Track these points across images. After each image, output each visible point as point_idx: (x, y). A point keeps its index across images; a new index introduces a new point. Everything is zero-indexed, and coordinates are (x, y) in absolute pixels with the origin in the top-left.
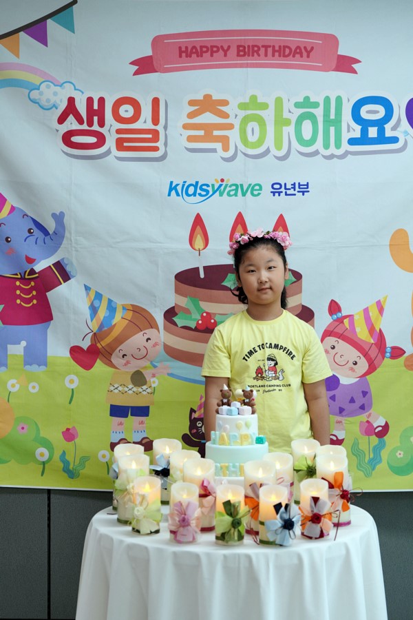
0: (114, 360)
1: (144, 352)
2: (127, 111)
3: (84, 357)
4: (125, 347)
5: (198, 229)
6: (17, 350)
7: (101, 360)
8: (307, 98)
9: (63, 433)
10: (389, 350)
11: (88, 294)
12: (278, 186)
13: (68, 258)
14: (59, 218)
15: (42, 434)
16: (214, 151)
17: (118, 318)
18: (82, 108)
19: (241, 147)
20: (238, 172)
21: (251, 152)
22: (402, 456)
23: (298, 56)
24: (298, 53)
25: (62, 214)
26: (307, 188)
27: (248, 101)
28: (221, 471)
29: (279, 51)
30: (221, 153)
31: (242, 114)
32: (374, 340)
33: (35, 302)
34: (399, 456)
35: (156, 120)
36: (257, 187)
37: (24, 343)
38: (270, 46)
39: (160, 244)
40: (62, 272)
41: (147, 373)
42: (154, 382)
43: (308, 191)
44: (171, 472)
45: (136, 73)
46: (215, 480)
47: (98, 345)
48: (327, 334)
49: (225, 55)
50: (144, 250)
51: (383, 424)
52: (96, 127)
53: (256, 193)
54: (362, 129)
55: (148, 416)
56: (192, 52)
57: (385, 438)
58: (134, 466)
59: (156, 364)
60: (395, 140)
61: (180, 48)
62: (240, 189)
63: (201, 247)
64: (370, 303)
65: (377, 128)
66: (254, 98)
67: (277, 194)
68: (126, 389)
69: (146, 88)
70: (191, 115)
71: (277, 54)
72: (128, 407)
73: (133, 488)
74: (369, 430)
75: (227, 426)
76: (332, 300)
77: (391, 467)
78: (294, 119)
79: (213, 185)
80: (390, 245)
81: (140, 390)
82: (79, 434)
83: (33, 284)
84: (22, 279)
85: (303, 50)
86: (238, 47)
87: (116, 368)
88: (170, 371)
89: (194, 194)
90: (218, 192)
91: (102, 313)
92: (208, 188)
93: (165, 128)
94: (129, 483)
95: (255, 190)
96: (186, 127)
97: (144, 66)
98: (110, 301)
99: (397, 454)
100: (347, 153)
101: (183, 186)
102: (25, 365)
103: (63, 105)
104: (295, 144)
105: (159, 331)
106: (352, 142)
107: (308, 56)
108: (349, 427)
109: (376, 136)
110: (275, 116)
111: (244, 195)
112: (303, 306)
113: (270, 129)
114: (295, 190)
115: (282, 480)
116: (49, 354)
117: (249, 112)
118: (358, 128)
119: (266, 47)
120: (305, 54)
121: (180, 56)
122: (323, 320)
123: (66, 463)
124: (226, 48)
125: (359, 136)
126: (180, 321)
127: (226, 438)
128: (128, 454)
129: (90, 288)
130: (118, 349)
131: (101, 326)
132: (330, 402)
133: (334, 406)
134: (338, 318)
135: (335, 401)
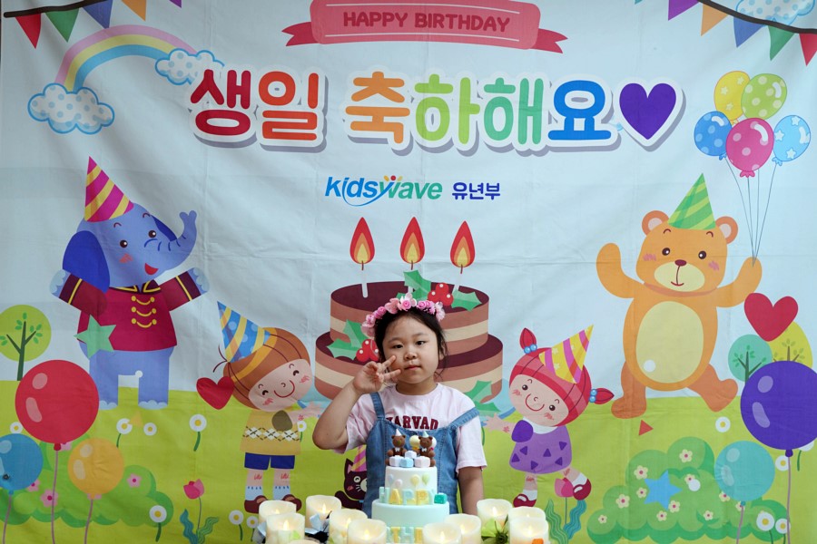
0: (253, 397)
1: (289, 388)
2: (277, 89)
3: (215, 392)
4: (266, 381)
5: (362, 237)
6: (130, 382)
7: (236, 396)
8: (500, 81)
9: (186, 487)
10: (593, 393)
11: (222, 314)
12: (461, 187)
13: (199, 269)
14: (189, 219)
15: (160, 488)
16: (384, 141)
17: (258, 344)
18: (222, 85)
19: (418, 137)
20: (413, 168)
21: (429, 144)
22: (605, 521)
23: (490, 29)
24: (490, 25)
25: (193, 214)
26: (498, 190)
27: (427, 82)
28: (393, 536)
29: (467, 22)
30: (392, 144)
31: (420, 97)
32: (576, 380)
33: (154, 322)
34: (602, 522)
35: (313, 101)
36: (436, 188)
37: (139, 374)
38: (456, 16)
39: (314, 255)
40: (189, 286)
41: (293, 415)
42: (301, 426)
44: (331, 535)
45: (290, 44)
47: (233, 378)
48: (518, 370)
49: (401, 25)
50: (294, 261)
51: (584, 483)
52: (238, 108)
53: (434, 194)
54: (566, 121)
55: (292, 467)
56: (360, 20)
57: (585, 499)
58: (286, 527)
59: (305, 404)
60: (606, 135)
61: (346, 14)
62: (414, 190)
63: (365, 260)
65: (584, 119)
66: (435, 78)
67: (460, 197)
68: (266, 434)
69: (302, 61)
70: (357, 97)
71: (464, 26)
72: (268, 457)
75: (400, 481)
76: (525, 329)
77: (591, 535)
78: (483, 105)
79: (382, 184)
80: (598, 263)
81: (284, 435)
82: (206, 490)
83: (152, 299)
84: (140, 294)
85: (497, 22)
86: (417, 15)
87: (254, 407)
89: (358, 194)
90: (388, 192)
92: (375, 187)
93: (325, 111)
95: (433, 190)
96: (350, 111)
97: (301, 34)
98: (249, 323)
99: (600, 519)
100: (547, 149)
101: (345, 183)
102: (140, 401)
103: (199, 80)
104: (484, 136)
105: (309, 362)
106: (554, 135)
107: (503, 30)
108: (545, 484)
109: (583, 129)
110: (461, 101)
111: (419, 196)
112: (489, 335)
113: (454, 116)
114: (482, 193)
116: (170, 388)
117: (429, 95)
118: (562, 119)
119: (451, 17)
120: (498, 27)
121: (346, 24)
122: (513, 353)
123: (188, 525)
124: (402, 16)
125: (562, 129)
126: (336, 350)
127: (398, 495)
128: (277, 512)
129: (225, 307)
130: (258, 384)
131: (238, 354)
132: (520, 455)
133: (525, 460)
134: (531, 351)
135: (526, 454)
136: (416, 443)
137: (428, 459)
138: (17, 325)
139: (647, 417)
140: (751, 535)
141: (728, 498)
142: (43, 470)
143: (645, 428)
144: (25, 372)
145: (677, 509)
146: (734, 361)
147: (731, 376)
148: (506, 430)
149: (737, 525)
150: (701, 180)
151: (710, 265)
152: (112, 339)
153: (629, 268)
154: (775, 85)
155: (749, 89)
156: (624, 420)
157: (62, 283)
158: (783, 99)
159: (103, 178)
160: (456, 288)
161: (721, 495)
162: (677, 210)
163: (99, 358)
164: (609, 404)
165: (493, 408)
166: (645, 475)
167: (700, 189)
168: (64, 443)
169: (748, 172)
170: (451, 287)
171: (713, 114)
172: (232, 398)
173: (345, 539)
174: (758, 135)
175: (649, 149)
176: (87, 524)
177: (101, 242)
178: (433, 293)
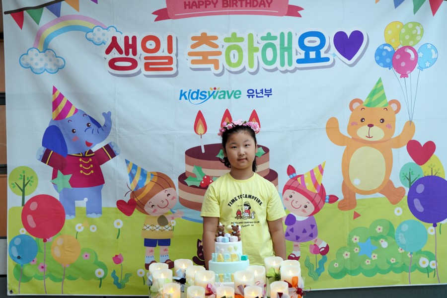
0: (146, 209)
1: (166, 203)
2: (151, 45)
5: (200, 120)
6: (82, 204)
7: (137, 209)
8: (269, 34)
9: (113, 258)
10: (327, 197)
11: (128, 166)
12: (251, 92)
14: (107, 116)
15: (100, 260)
16: (209, 69)
17: (148, 181)
18: (121, 44)
19: (227, 66)
20: (223, 83)
21: (233, 69)
22: (337, 266)
23: (262, 6)
24: (262, 4)
25: (110, 113)
26: (271, 92)
27: (230, 37)
28: (219, 278)
29: (250, 3)
30: (213, 71)
31: (227, 45)
32: (317, 191)
33: (92, 172)
34: (336, 266)
35: (170, 50)
36: (238, 93)
37: (86, 199)
38: (244, 1)
39: (175, 132)
40: (110, 152)
41: (168, 217)
42: (173, 223)
43: (271, 94)
44: (187, 280)
45: (157, 20)
46: (215, 285)
47: (136, 199)
48: (287, 187)
49: (215, 7)
50: (165, 135)
51: (325, 246)
52: (131, 56)
53: (237, 96)
54: (305, 53)
55: (169, 245)
56: (193, 5)
57: (327, 255)
58: (162, 277)
59: (174, 211)
60: (327, 59)
61: (185, 3)
62: (226, 94)
63: (202, 133)
64: (314, 166)
65: (315, 52)
66: (234, 34)
67: (251, 97)
68: (155, 228)
70: (193, 47)
71: (248, 5)
72: (156, 240)
73: (162, 291)
74: (316, 250)
75: (222, 249)
76: (289, 165)
77: (331, 274)
78: (261, 47)
79: (209, 92)
80: (326, 128)
81: (164, 228)
82: (124, 259)
83: (91, 160)
84: (84, 157)
85: (266, 2)
86: (223, 1)
87: (147, 214)
88: (184, 215)
89: (197, 98)
90: (212, 96)
91: (138, 178)
92: (206, 94)
93: (177, 55)
94: (159, 288)
95: (236, 94)
96: (190, 54)
97: (162, 15)
98: (142, 170)
99: (335, 265)
100: (296, 69)
101: (189, 93)
102: (87, 214)
103: (109, 42)
104: (262, 64)
105: (175, 189)
106: (299, 61)
107: (269, 6)
108: (304, 249)
109: (315, 57)
110: (249, 45)
111: (229, 97)
112: (270, 169)
113: (246, 54)
114: (262, 94)
115: (258, 283)
116: (103, 206)
117: (231, 44)
118: (303, 52)
119: (241, 1)
120: (267, 5)
121: (185, 8)
122: (283, 178)
123: (116, 278)
124: (215, 2)
125: (304, 58)
126: (189, 182)
127: (222, 257)
128: (159, 269)
129: (129, 162)
130: (149, 202)
131: (137, 187)
132: (290, 233)
133: (292, 235)
134: (293, 177)
135: (293, 232)
136: (230, 229)
137: (237, 237)
138: (20, 177)
139: (357, 209)
140: (417, 270)
141: (403, 251)
142: (38, 253)
143: (356, 215)
144: (26, 202)
145: (376, 258)
146: (403, 177)
147: (401, 185)
149: (408, 265)
150: (380, 81)
151: (387, 126)
152: (70, 182)
153: (344, 131)
154: (417, 27)
155: (403, 31)
156: (345, 212)
157: (42, 154)
158: (422, 35)
159: (61, 97)
161: (399, 250)
162: (368, 97)
163: (64, 192)
164: (336, 203)
166: (358, 241)
167: (379, 86)
168: (48, 238)
169: (404, 75)
171: (385, 45)
172: (136, 210)
173: (194, 281)
174: (409, 55)
175: (351, 66)
176: (62, 280)
177: (62, 130)
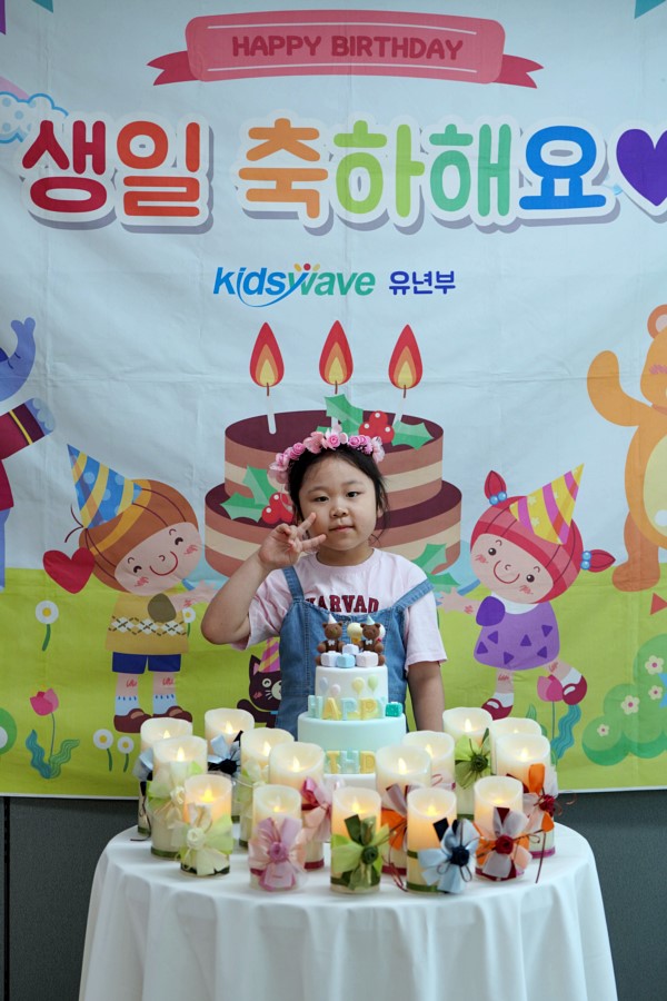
0: (120, 577)
1: (171, 561)
2: (142, 146)
3: (68, 570)
4: (138, 553)
5: (266, 350)
7: (98, 576)
8: (451, 128)
9: (32, 700)
10: (587, 556)
11: (74, 462)
12: (402, 278)
13: (39, 400)
14: (24, 330)
16: (294, 216)
18: (65, 141)
19: (339, 210)
20: (331, 254)
21: (355, 218)
22: (606, 733)
23: (435, 56)
24: (436, 51)
25: (30, 323)
26: (452, 281)
27: (351, 132)
29: (404, 47)
30: (305, 219)
31: (341, 153)
32: (562, 539)
34: (602, 734)
35: (193, 162)
36: (366, 279)
38: (388, 39)
39: (199, 376)
40: (28, 423)
41: (175, 598)
42: (188, 615)
43: (453, 287)
44: (244, 765)
45: (159, 81)
47: (93, 550)
48: (482, 528)
49: (313, 53)
50: (173, 385)
51: (577, 681)
52: (89, 173)
53: (364, 288)
54: (543, 182)
55: (178, 670)
56: (255, 47)
57: (581, 704)
58: (181, 756)
59: (191, 584)
60: (598, 201)
61: (235, 39)
62: (335, 282)
63: (271, 381)
64: (554, 476)
65: (568, 180)
66: (361, 126)
67: (400, 291)
68: (140, 627)
69: (176, 106)
71: (400, 52)
72: (144, 657)
73: (182, 795)
75: (337, 686)
76: (492, 472)
77: (589, 752)
78: (429, 162)
79: (291, 275)
80: (588, 379)
81: (164, 628)
82: (60, 702)
85: (445, 46)
86: (335, 39)
87: (122, 589)
89: (259, 290)
90: (299, 287)
92: (282, 281)
93: (210, 175)
94: (173, 787)
95: (361, 283)
96: (245, 174)
97: (173, 69)
98: (112, 474)
99: (599, 730)
100: (518, 222)
101: (240, 275)
103: (33, 135)
104: (432, 207)
105: (197, 527)
106: (527, 203)
107: (453, 57)
108: (524, 684)
109: (567, 194)
110: (398, 157)
111: (344, 291)
112: (444, 482)
113: (389, 180)
114: (430, 285)
116: (7, 566)
117: (354, 150)
118: (537, 180)
119: (382, 40)
120: (448, 53)
121: (236, 53)
122: (475, 505)
123: (37, 752)
124: (313, 41)
125: (539, 194)
126: (234, 509)
127: (335, 706)
128: (167, 735)
129: (78, 453)
130: (126, 557)
131: (97, 518)
132: (489, 644)
133: (496, 650)
134: (499, 501)
135: (496, 642)
136: (357, 634)
137: (375, 655)
139: (661, 589)
143: (659, 604)
148: (468, 610)
153: (632, 387)
156: (630, 595)
160: (398, 418)
164: (609, 572)
165: (449, 580)
166: (659, 669)
170: (391, 417)
172: (93, 578)
173: (266, 770)
175: (659, 219)
178: (367, 426)
